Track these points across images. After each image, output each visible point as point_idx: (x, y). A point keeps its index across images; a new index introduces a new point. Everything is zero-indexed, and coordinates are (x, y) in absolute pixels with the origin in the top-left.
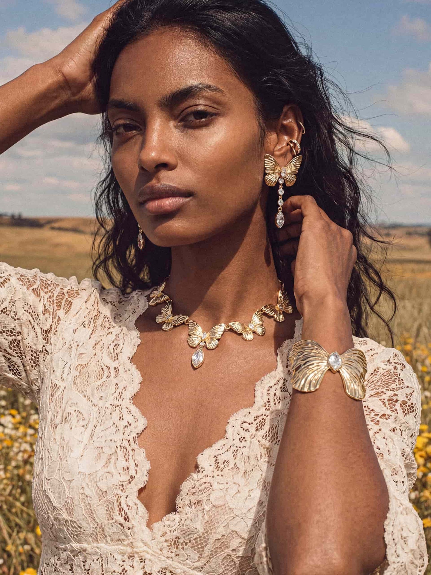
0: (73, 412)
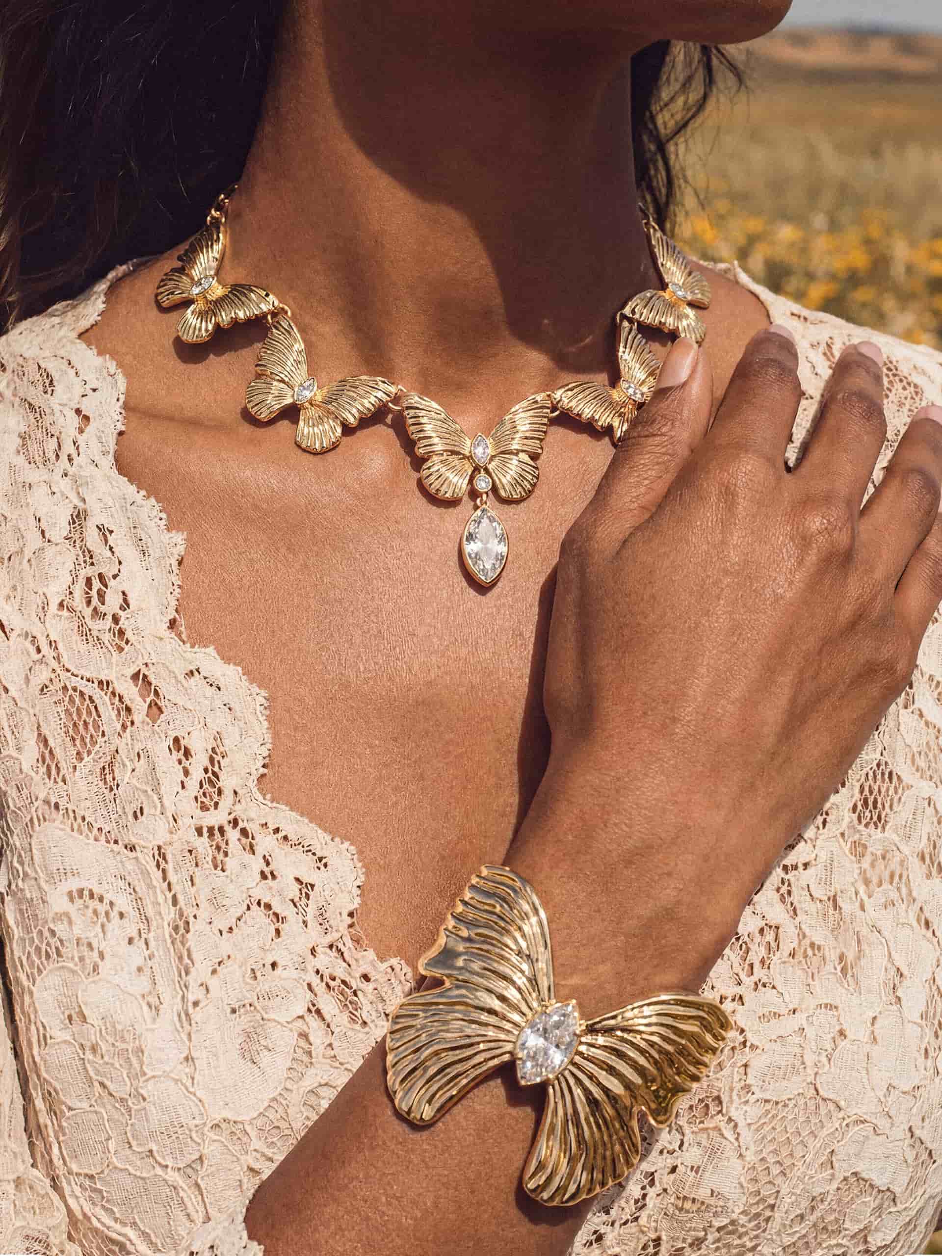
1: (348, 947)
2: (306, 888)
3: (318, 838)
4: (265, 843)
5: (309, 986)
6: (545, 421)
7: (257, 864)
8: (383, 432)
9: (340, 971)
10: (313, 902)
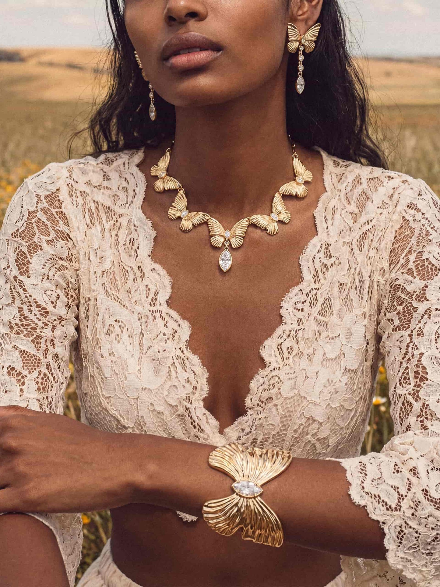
0: (114, 323)
2: (175, 332)
5: (173, 357)
6: (246, 226)
10: (176, 335)
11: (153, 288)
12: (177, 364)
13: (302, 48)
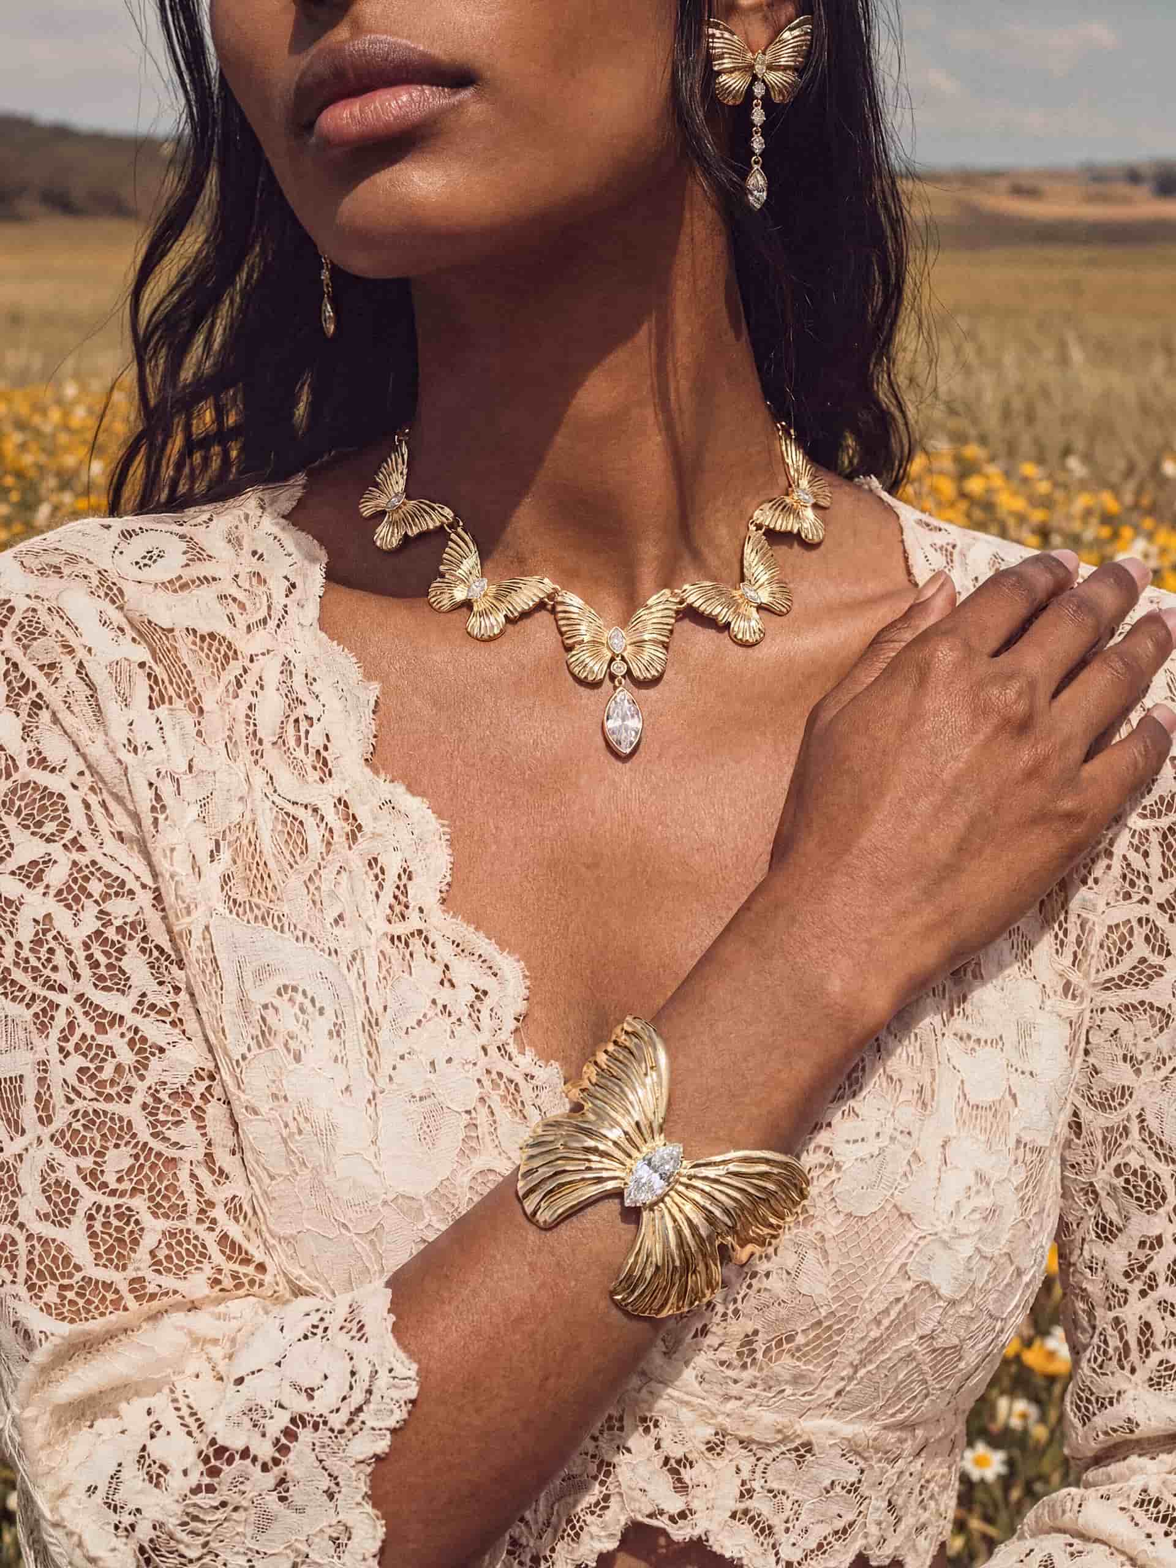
1: (512, 1049)
2: (481, 994)
3: (485, 946)
4: (445, 951)
5: (479, 1081)
6: (672, 613)
7: (437, 973)
8: (544, 616)
9: (508, 1071)
10: (485, 1007)
11: (393, 865)
12: (495, 1101)
13: (759, 90)
